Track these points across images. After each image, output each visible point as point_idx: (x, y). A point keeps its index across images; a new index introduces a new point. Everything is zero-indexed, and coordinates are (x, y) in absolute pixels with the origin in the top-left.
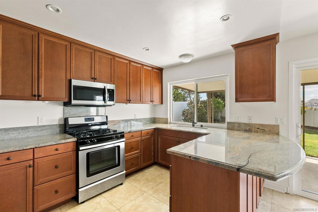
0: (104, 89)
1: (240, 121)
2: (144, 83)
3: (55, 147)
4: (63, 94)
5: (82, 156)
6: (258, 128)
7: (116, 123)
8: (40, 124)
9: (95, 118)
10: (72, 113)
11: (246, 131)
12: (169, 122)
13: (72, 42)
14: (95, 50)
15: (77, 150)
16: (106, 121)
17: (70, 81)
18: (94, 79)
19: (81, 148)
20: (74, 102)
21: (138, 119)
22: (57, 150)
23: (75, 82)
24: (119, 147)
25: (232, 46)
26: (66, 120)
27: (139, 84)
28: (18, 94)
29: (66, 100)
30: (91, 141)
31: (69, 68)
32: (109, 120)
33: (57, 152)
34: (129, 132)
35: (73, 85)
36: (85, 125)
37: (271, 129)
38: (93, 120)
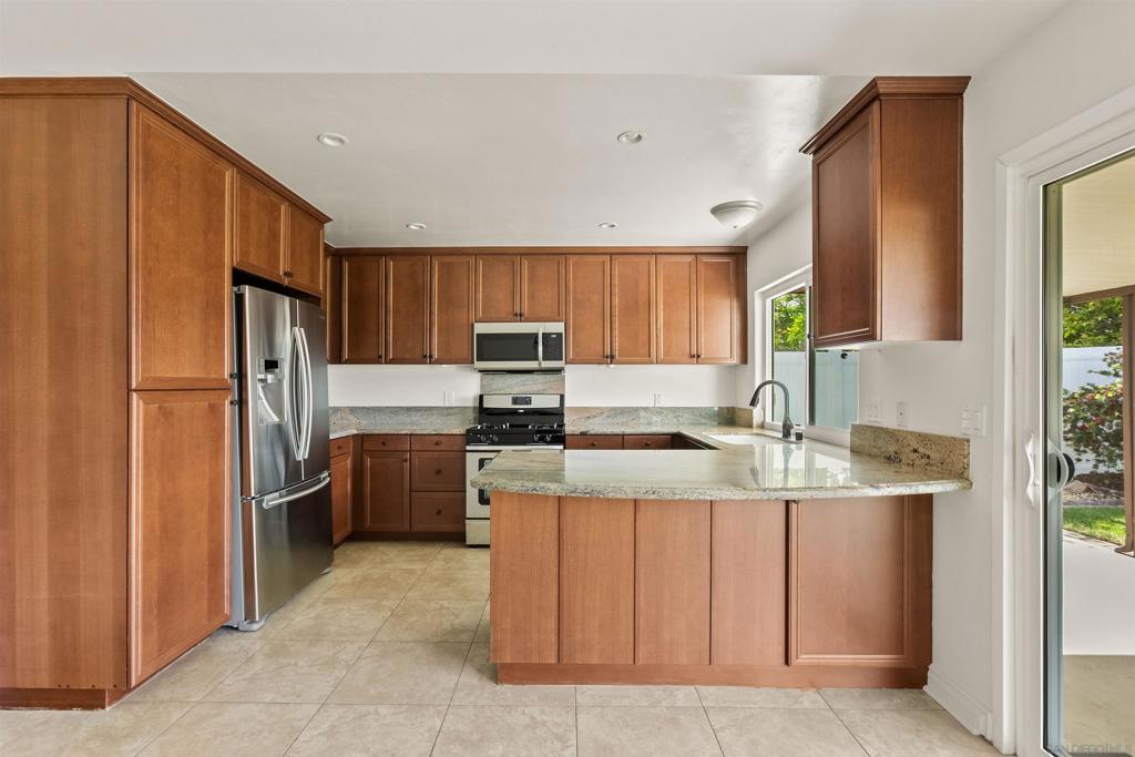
0: (536, 335)
1: (878, 420)
2: (661, 306)
6: (915, 451)
7: (594, 413)
8: (447, 405)
9: (535, 398)
10: (494, 387)
11: (889, 458)
12: (757, 421)
13: (476, 254)
14: (520, 255)
16: (558, 406)
17: (473, 325)
18: (520, 317)
19: (468, 448)
20: (479, 365)
21: (667, 408)
22: (437, 444)
23: (480, 328)
25: (804, 152)
26: (481, 398)
28: (408, 356)
30: (488, 439)
31: (471, 303)
32: (567, 404)
33: (439, 448)
34: (583, 434)
35: (478, 335)
36: (513, 412)
37: (946, 457)
38: (528, 401)
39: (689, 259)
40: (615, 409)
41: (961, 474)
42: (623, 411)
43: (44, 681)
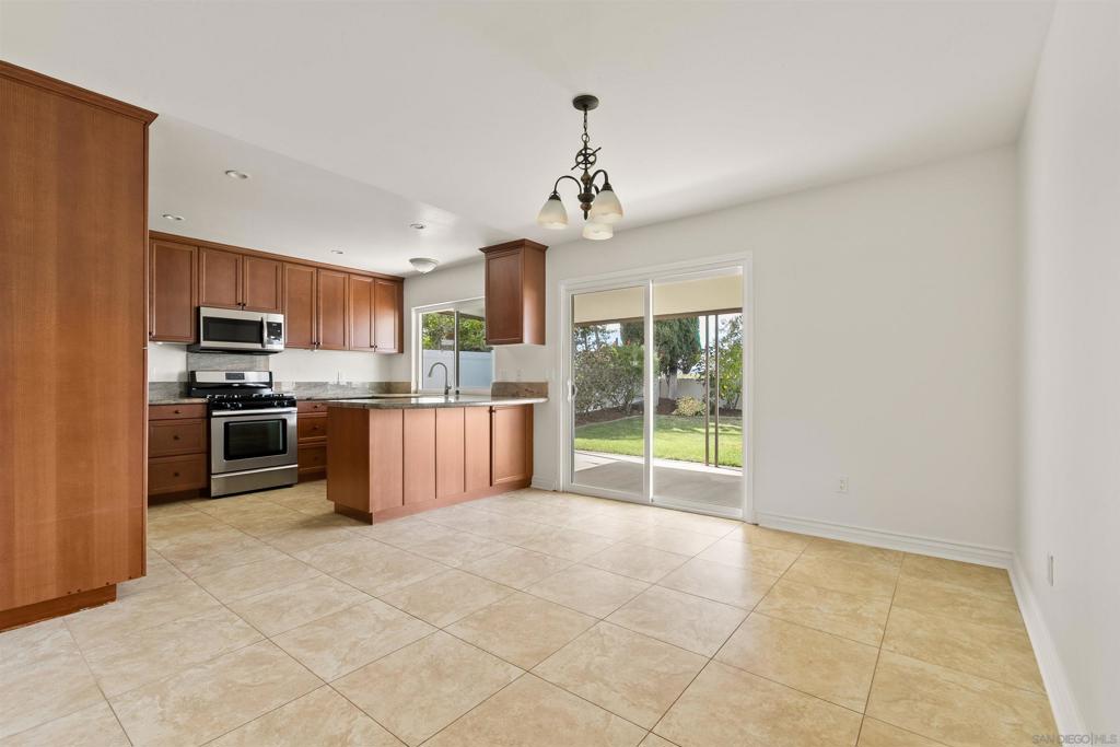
0: (261, 323)
1: (507, 379)
3: (175, 408)
4: (186, 330)
5: (217, 426)
9: (247, 374)
10: (202, 364)
12: (413, 389)
13: (200, 246)
14: (243, 255)
15: (209, 417)
16: (269, 381)
17: (198, 310)
18: (242, 306)
19: (215, 413)
20: (204, 344)
22: (177, 412)
23: (205, 312)
24: (284, 421)
25: (482, 250)
26: (192, 374)
27: (340, 312)
29: (192, 341)
30: (232, 405)
31: (194, 289)
33: (177, 416)
34: (308, 399)
35: (203, 317)
36: (228, 387)
37: (540, 390)
38: (242, 377)
39: (370, 280)
40: (309, 383)
41: (545, 395)
42: (316, 385)
43: (51, 593)
